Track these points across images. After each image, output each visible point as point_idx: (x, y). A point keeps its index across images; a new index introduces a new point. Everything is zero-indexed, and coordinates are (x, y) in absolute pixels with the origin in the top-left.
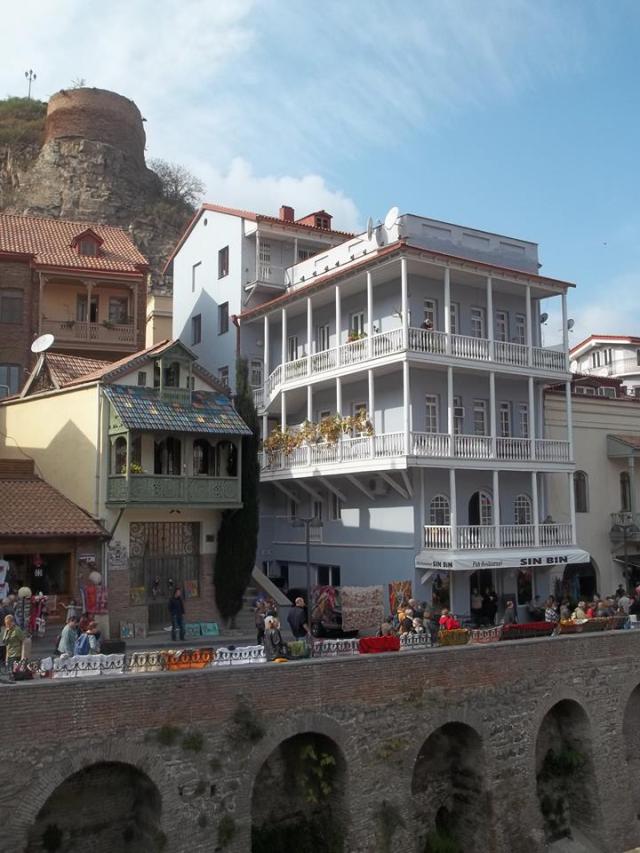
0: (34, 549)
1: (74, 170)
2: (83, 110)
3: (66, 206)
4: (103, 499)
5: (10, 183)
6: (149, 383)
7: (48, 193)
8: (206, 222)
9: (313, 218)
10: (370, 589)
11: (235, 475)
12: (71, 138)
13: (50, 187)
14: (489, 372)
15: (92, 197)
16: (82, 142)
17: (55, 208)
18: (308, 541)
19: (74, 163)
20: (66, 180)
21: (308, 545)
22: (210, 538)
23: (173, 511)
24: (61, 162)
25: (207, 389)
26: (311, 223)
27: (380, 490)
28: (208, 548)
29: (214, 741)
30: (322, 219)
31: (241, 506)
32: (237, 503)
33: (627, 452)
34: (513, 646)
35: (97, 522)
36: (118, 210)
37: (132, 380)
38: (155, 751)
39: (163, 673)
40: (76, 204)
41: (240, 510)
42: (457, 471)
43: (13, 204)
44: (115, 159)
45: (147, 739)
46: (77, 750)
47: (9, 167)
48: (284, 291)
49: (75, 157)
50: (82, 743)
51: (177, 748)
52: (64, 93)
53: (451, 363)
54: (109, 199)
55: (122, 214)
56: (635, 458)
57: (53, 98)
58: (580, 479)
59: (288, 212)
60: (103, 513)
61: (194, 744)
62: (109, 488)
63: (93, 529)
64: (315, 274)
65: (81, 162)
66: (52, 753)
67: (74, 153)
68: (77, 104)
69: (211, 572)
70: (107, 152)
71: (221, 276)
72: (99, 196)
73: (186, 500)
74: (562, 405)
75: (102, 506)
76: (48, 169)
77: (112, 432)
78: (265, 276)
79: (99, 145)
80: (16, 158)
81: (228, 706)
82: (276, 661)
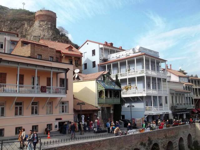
0: (88, 113)
1: (44, 28)
2: (46, 15)
3: (42, 36)
4: (97, 103)
5: (26, 30)
6: (102, 80)
7: (37, 33)
8: (88, 44)
9: (110, 44)
11: (119, 97)
12: (43, 21)
13: (38, 32)
14: (156, 78)
15: (48, 34)
16: (46, 22)
17: (39, 36)
19: (44, 26)
20: (42, 30)
21: (131, 111)
22: (112, 110)
23: (109, 105)
24: (41, 26)
26: (110, 45)
27: (136, 100)
28: (112, 112)
29: (147, 144)
30: (112, 44)
32: (119, 103)
33: (174, 92)
34: (175, 128)
35: (96, 107)
36: (54, 38)
37: (100, 79)
39: (140, 133)
40: (44, 36)
42: (153, 96)
43: (28, 35)
44: (52, 26)
45: (140, 144)
47: (26, 26)
48: (108, 59)
49: (44, 25)
51: (143, 146)
52: (41, 11)
53: (151, 76)
54: (52, 35)
55: (55, 38)
57: (38, 11)
59: (106, 43)
60: (97, 105)
61: (145, 145)
62: (98, 100)
63: (97, 109)
64: (116, 57)
65: (45, 26)
67: (44, 24)
68: (44, 13)
69: (113, 116)
70: (51, 25)
71: (93, 56)
72: (50, 34)
73: (113, 102)
74: (166, 83)
75: (97, 104)
76: (37, 27)
77: (98, 89)
78: (105, 56)
79: (49, 23)
80: (28, 24)
81: (147, 139)
82: (151, 131)
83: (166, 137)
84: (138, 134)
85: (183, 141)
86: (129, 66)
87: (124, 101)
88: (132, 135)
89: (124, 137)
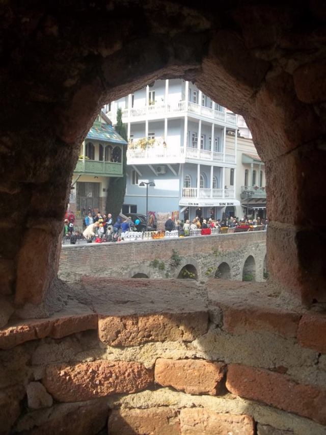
10: (166, 214)
11: (120, 162)
14: (212, 124)
18: (147, 195)
21: (147, 197)
22: (104, 190)
23: (95, 177)
25: (104, 122)
27: (163, 172)
28: (103, 194)
29: (167, 266)
31: (122, 176)
32: (121, 175)
33: (251, 161)
34: (239, 234)
38: (152, 270)
39: (152, 240)
41: (121, 178)
42: (201, 166)
45: (150, 265)
46: (133, 268)
50: (134, 266)
51: (157, 268)
53: (201, 118)
56: (254, 164)
58: (232, 171)
61: (162, 267)
66: (126, 269)
69: (105, 205)
73: (104, 172)
74: (233, 141)
81: (170, 254)
82: (181, 237)
83: (215, 252)
84: (148, 242)
85: (255, 264)
86: (154, 93)
87: (137, 173)
88: (131, 244)
89: (110, 245)
